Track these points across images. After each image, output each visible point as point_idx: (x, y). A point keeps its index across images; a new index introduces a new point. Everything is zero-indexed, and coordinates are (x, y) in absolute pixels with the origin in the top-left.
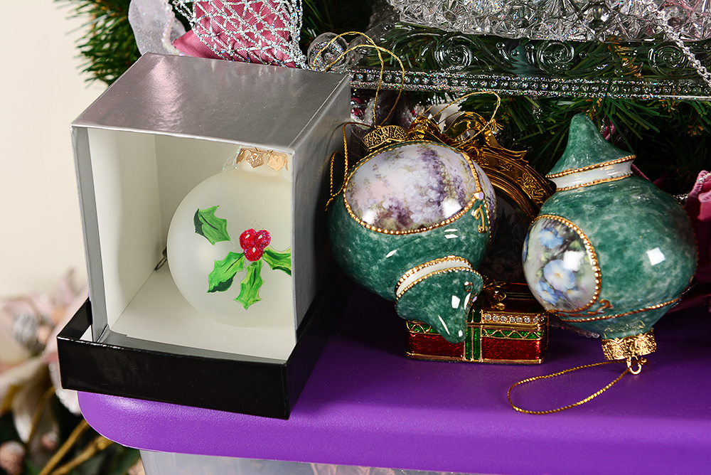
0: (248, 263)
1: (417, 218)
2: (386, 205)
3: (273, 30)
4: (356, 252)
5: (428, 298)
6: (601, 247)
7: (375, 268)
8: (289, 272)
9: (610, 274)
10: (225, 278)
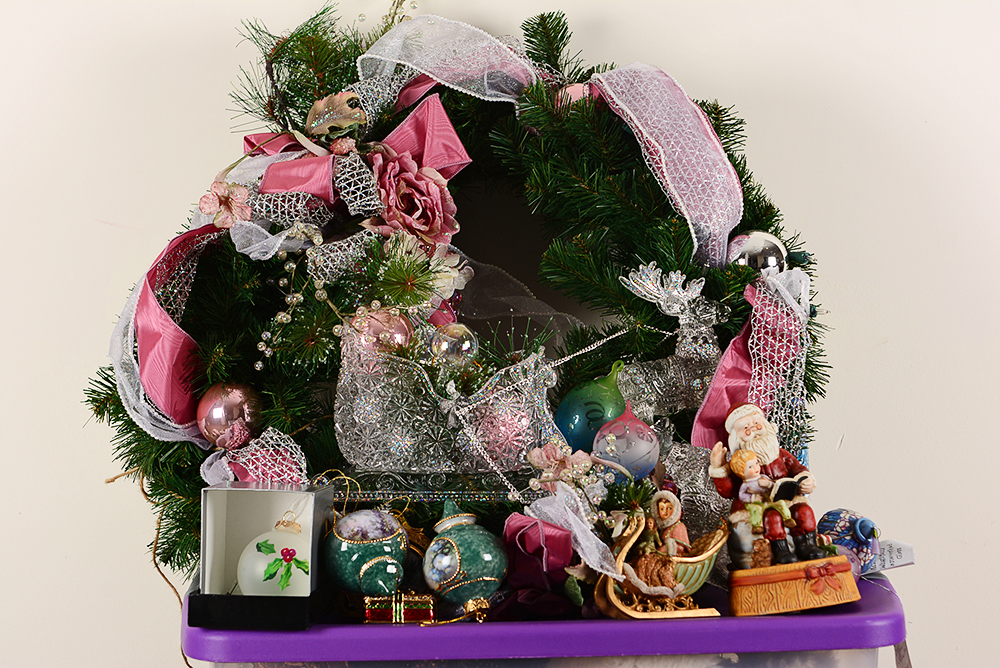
0: (285, 563)
1: (371, 535)
2: (356, 530)
3: (294, 467)
4: (340, 557)
5: (377, 573)
6: (460, 545)
7: (350, 564)
8: (307, 573)
9: (465, 557)
10: (272, 573)
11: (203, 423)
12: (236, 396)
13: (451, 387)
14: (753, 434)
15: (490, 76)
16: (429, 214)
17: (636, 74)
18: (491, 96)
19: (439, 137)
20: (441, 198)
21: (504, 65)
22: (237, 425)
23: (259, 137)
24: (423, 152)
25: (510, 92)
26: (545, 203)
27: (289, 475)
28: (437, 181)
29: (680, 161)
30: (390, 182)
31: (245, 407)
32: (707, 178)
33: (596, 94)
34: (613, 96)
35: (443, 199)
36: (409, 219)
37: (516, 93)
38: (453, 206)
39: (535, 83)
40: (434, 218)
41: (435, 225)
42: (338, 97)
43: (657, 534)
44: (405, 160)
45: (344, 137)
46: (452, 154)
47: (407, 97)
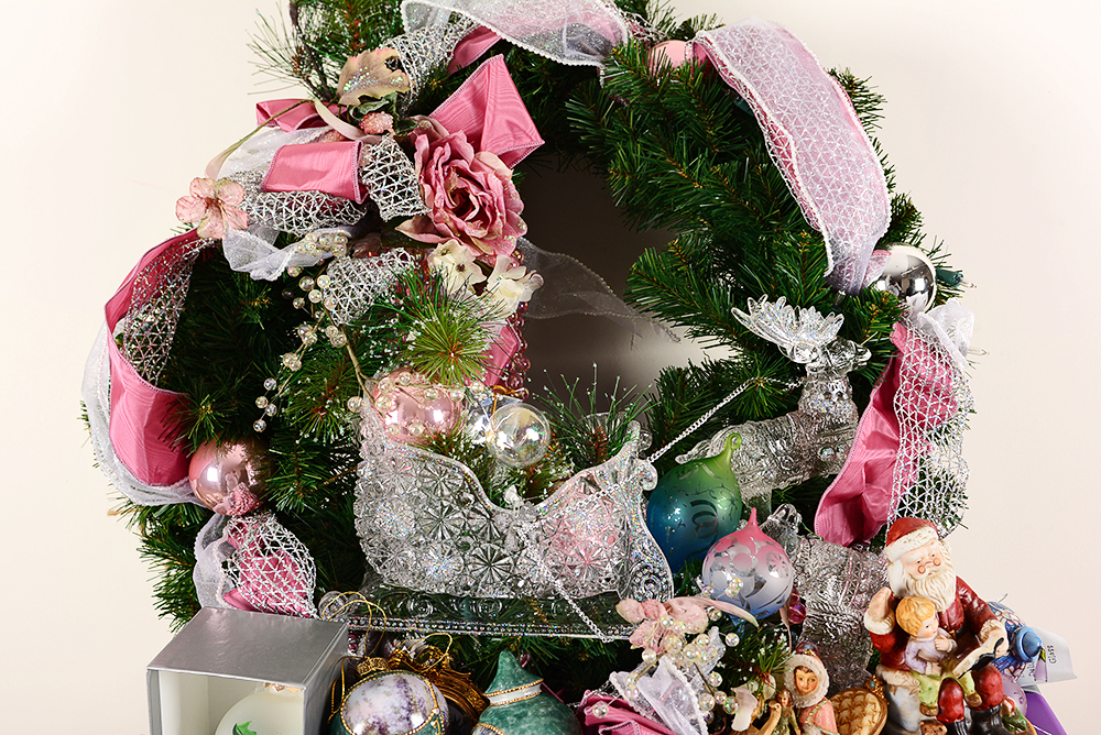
1: (393, 730)
2: (371, 721)
3: (295, 591)
11: (194, 484)
12: (238, 453)
13: (511, 495)
14: (928, 571)
15: (570, 29)
16: (488, 214)
17: (754, 34)
18: (571, 59)
19: (502, 112)
20: (504, 192)
21: (588, 17)
22: (239, 492)
23: (275, 104)
24: (482, 130)
25: (594, 51)
26: (632, 193)
27: (288, 601)
28: (499, 170)
29: (814, 154)
30: (437, 175)
31: (249, 467)
32: (848, 179)
33: (701, 57)
34: (726, 62)
35: (506, 194)
36: (461, 223)
37: (601, 53)
38: (520, 203)
39: (626, 42)
40: (494, 218)
41: (495, 228)
42: (374, 53)
43: (793, 716)
44: (458, 142)
45: (378, 111)
46: (520, 134)
47: (465, 54)
